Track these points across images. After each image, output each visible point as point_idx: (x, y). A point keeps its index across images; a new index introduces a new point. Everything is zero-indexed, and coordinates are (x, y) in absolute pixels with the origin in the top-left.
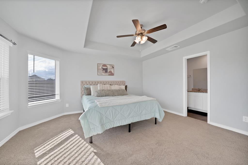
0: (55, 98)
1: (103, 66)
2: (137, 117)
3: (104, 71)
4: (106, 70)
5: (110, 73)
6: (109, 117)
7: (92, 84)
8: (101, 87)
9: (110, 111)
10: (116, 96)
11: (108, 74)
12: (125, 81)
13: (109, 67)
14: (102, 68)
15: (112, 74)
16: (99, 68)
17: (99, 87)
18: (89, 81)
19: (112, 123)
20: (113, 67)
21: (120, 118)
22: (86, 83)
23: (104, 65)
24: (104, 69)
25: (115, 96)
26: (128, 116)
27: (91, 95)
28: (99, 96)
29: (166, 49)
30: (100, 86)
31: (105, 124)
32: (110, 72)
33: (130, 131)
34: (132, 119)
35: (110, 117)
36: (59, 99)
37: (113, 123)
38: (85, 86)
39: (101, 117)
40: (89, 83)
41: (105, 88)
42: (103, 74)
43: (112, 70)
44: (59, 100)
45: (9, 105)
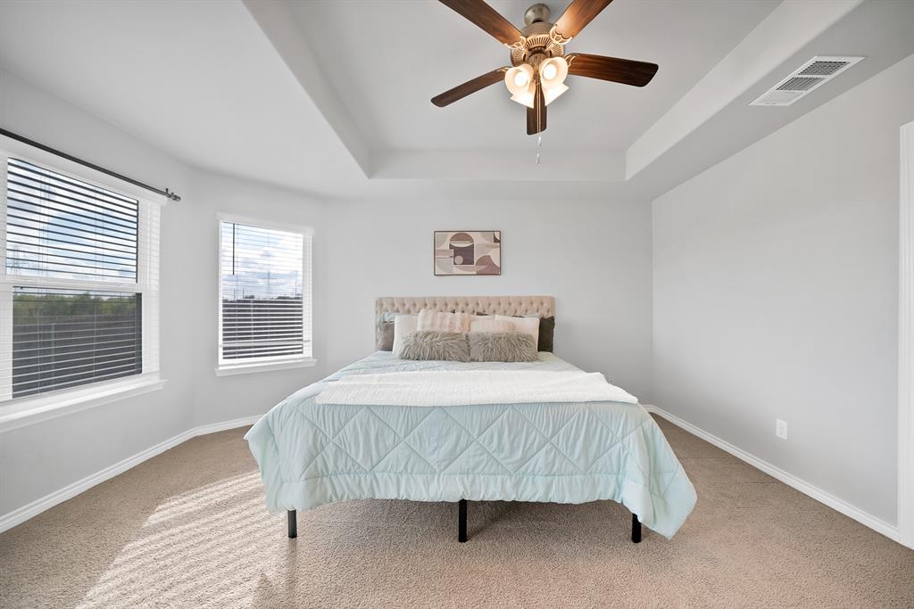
0: (301, 353)
1: (453, 239)
2: (499, 477)
3: (460, 259)
4: (466, 255)
5: (483, 267)
6: (353, 450)
7: (412, 309)
8: (429, 322)
9: (355, 425)
10: (477, 361)
11: (473, 268)
12: (552, 300)
13: (478, 240)
14: (451, 247)
15: (491, 269)
16: (441, 248)
17: (422, 322)
18: (403, 299)
19: (363, 479)
20: (496, 240)
21: (402, 467)
22: (393, 305)
23: (461, 236)
24: (458, 251)
25: (473, 360)
26: (443, 465)
27: (391, 350)
28: (409, 358)
29: (755, 103)
30: (425, 317)
31: (333, 478)
32: (486, 261)
33: (463, 537)
34: (463, 483)
35: (357, 454)
36: (311, 355)
37: (369, 481)
38: (386, 316)
39: (315, 444)
40: (404, 305)
41: (441, 326)
42: (456, 270)
43: (494, 255)
44: (311, 360)
45: (158, 364)
